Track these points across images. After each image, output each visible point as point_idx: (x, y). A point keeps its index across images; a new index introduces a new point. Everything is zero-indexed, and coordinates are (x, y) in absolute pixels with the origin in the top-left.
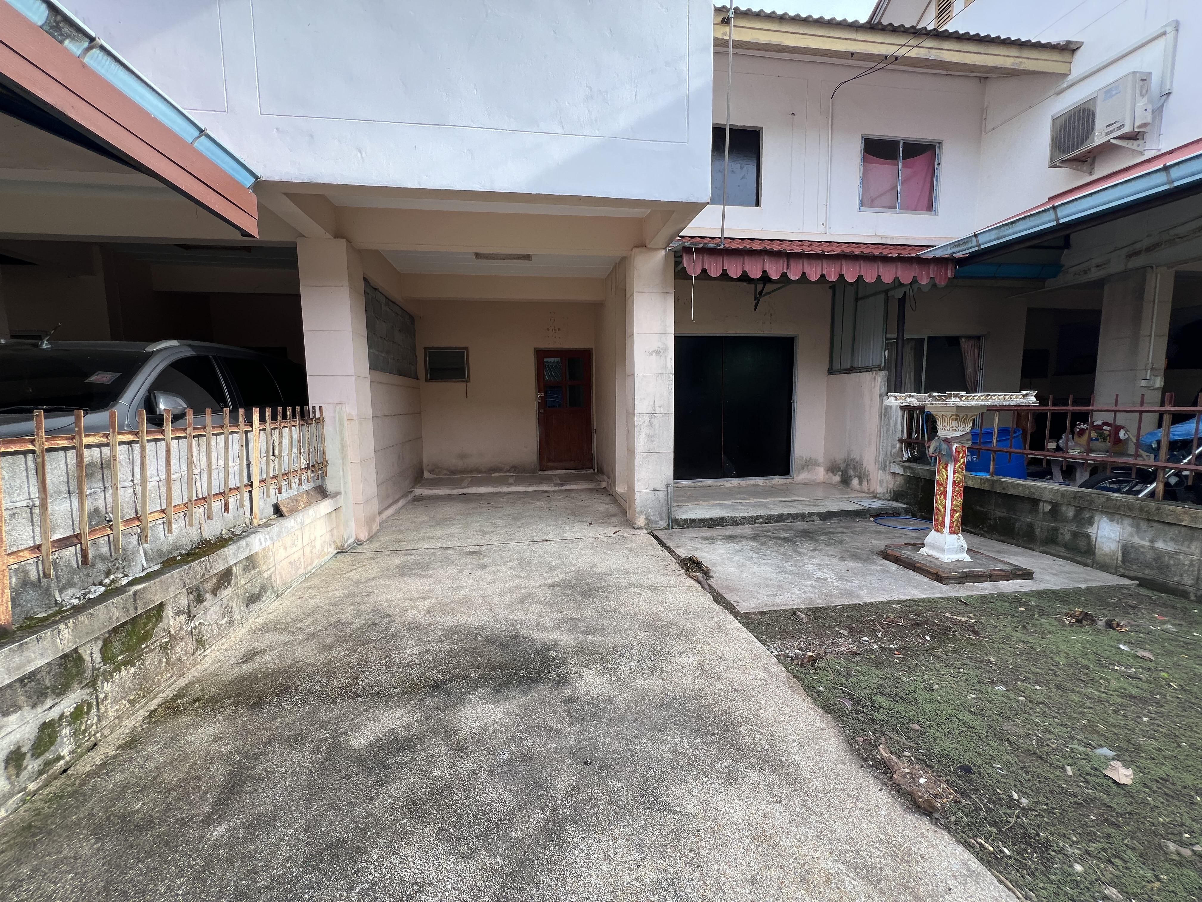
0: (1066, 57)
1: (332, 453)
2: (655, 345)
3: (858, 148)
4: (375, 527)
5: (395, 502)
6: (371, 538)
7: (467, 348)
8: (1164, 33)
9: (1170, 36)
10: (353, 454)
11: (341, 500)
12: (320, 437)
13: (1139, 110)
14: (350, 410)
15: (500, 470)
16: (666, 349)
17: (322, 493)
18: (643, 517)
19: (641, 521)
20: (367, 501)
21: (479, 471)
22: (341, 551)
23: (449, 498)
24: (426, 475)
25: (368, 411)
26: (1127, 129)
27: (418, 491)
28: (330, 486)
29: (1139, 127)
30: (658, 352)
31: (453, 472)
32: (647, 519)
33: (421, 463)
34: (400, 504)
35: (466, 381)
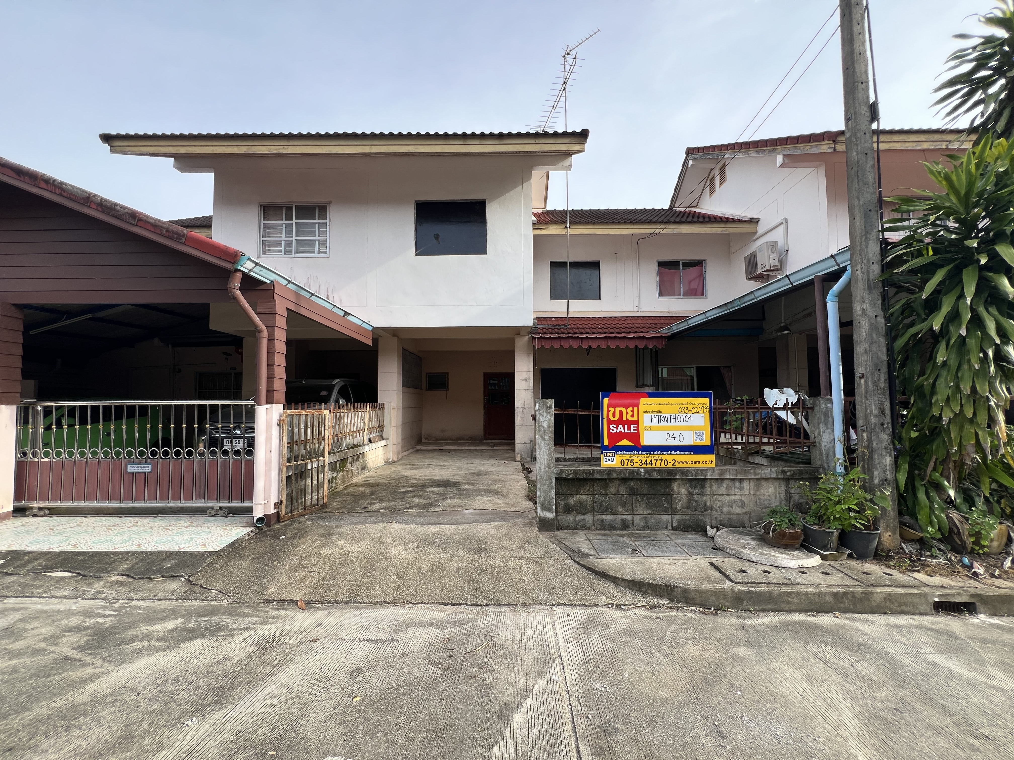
0: (754, 225)
1: (386, 423)
2: (524, 376)
3: (655, 266)
4: (400, 456)
5: (408, 450)
6: (398, 461)
7: (448, 373)
8: (782, 223)
9: (784, 224)
10: (394, 423)
11: (388, 441)
12: (383, 415)
13: (772, 260)
14: (394, 404)
15: (463, 439)
16: (529, 379)
17: (382, 438)
18: (519, 456)
19: (518, 458)
20: (397, 444)
21: (451, 439)
22: (387, 463)
23: (434, 451)
24: (424, 440)
25: (400, 405)
26: (767, 268)
27: (419, 447)
28: (385, 436)
29: (773, 267)
30: (526, 380)
31: (437, 440)
32: (521, 457)
33: (421, 433)
34: (410, 451)
35: (447, 391)
